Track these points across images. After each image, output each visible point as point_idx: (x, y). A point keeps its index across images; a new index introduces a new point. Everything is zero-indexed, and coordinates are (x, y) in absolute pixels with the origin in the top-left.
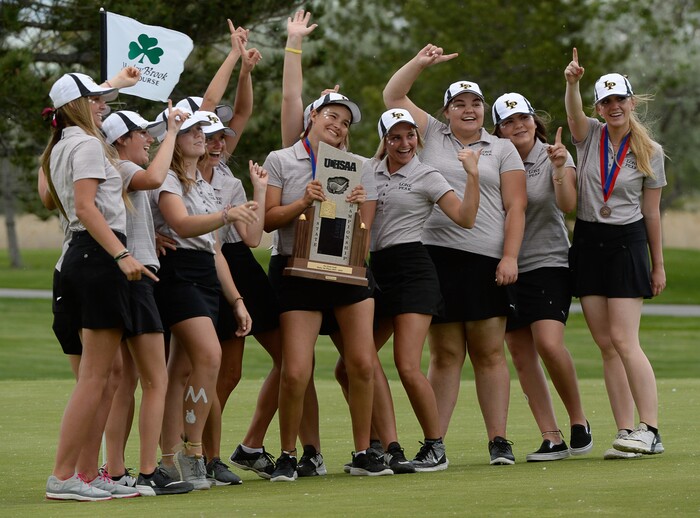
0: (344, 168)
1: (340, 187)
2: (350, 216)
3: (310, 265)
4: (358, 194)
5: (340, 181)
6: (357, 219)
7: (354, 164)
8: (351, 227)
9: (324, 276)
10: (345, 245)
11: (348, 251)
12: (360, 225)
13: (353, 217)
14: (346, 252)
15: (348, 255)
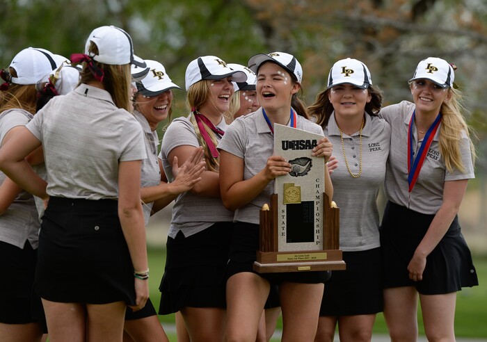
0: (305, 147)
1: (303, 168)
2: (318, 197)
3: (279, 258)
4: (324, 147)
5: (302, 161)
6: (326, 199)
7: (315, 141)
8: (321, 209)
9: (296, 267)
10: (316, 228)
11: (320, 235)
12: (329, 206)
13: (321, 198)
14: (318, 235)
15: (321, 239)
